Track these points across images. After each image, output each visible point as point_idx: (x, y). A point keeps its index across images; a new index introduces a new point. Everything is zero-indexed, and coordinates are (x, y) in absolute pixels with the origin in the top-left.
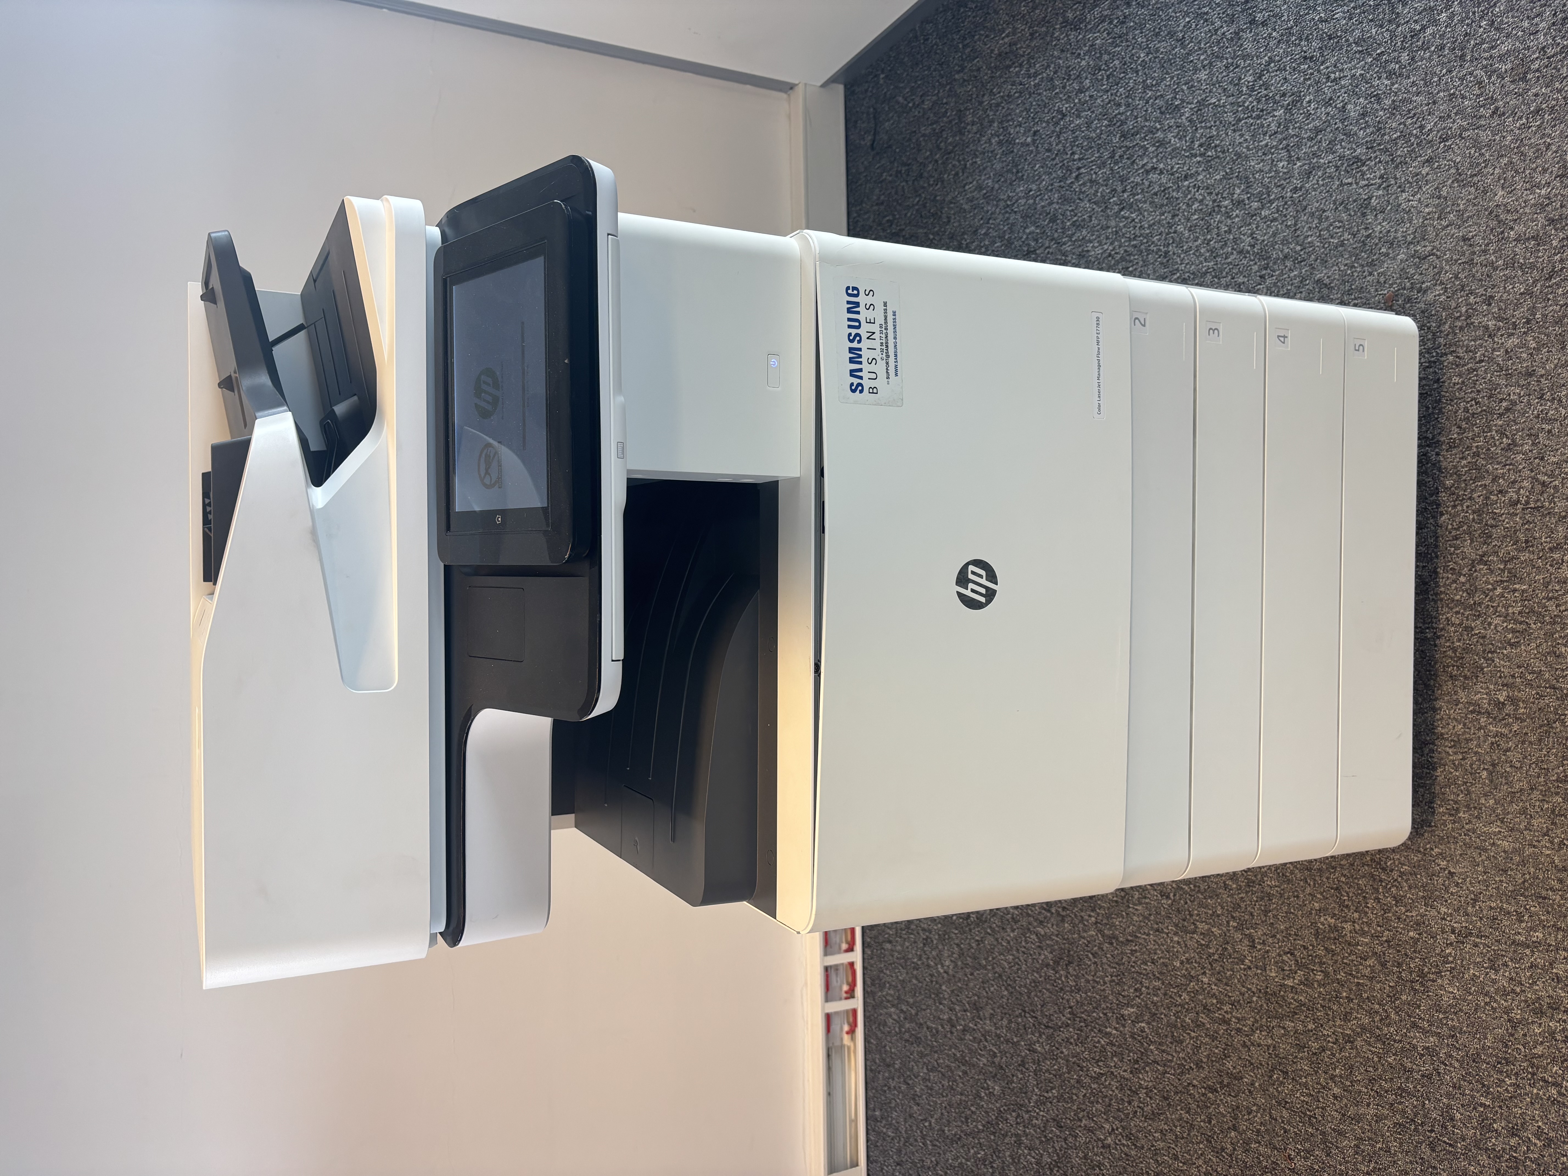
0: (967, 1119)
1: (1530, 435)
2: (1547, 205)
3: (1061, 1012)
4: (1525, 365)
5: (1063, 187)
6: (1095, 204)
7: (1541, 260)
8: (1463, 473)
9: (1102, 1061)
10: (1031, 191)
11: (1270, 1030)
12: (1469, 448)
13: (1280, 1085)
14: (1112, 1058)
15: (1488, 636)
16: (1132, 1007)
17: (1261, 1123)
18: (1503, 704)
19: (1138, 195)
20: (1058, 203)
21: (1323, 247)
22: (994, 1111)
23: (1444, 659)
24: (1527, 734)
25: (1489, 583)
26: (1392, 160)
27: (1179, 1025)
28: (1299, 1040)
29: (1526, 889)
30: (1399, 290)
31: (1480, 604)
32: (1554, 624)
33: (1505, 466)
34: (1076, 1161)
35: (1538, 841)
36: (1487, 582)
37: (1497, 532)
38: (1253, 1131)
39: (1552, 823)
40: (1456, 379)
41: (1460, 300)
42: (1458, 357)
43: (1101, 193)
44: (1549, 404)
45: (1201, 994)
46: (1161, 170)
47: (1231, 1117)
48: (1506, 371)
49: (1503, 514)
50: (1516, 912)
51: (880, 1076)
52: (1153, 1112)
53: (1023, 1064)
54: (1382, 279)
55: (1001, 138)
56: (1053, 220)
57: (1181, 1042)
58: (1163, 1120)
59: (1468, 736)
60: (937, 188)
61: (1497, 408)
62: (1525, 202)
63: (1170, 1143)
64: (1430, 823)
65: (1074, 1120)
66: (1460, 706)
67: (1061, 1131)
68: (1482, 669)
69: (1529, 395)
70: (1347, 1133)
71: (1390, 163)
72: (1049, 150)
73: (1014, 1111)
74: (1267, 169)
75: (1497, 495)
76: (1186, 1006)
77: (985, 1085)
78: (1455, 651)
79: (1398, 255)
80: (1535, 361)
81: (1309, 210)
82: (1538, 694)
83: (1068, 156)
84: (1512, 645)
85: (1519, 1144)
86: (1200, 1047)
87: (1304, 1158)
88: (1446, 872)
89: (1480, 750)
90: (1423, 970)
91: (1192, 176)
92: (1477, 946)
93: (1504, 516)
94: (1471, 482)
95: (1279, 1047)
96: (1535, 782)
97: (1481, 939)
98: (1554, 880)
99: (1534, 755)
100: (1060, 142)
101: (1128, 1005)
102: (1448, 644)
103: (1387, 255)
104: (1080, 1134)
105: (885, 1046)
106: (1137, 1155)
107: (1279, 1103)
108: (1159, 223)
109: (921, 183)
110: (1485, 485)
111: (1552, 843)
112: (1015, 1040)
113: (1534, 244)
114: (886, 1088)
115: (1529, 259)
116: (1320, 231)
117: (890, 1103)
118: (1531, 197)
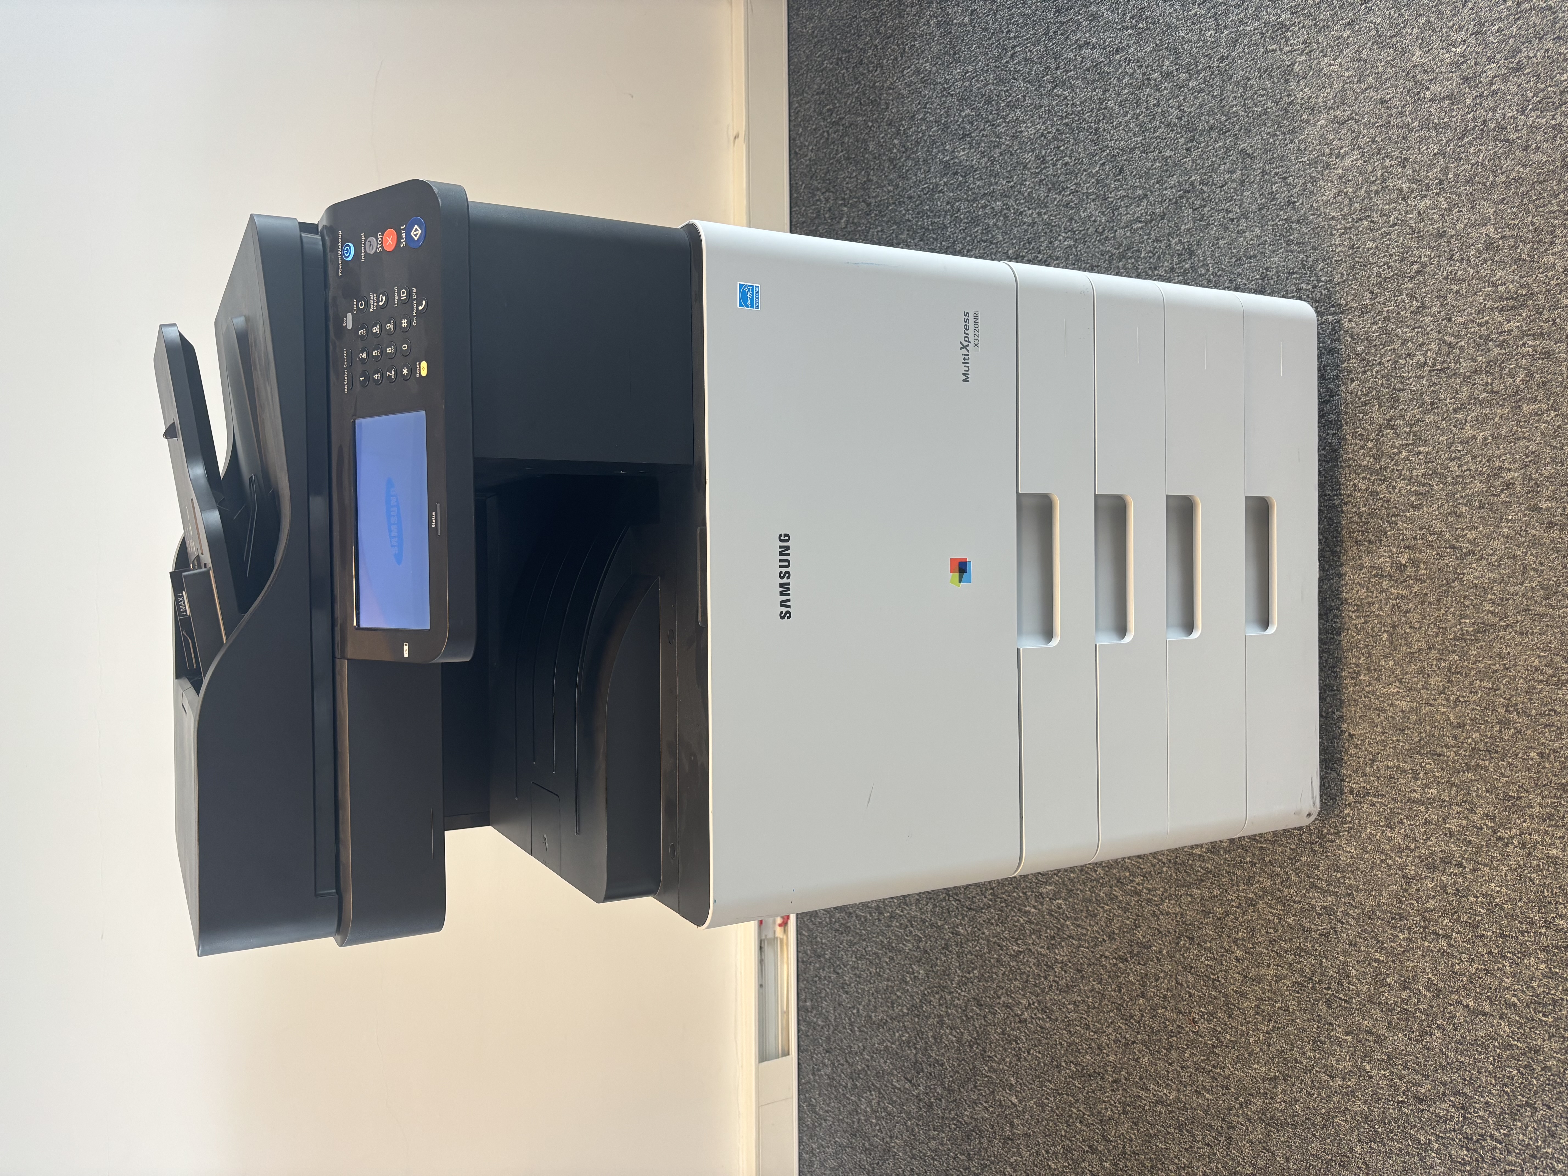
0: (893, 1003)
1: (1438, 297)
2: (1463, 63)
3: (983, 894)
4: (1436, 226)
5: (999, 67)
6: (1029, 83)
7: (1455, 119)
8: (1374, 338)
9: (1021, 939)
10: (967, 72)
11: (1178, 898)
12: (1380, 313)
13: (1185, 951)
14: (1031, 936)
15: (1392, 500)
16: (1050, 884)
17: (1168, 989)
18: (1405, 566)
19: (1071, 71)
20: (993, 84)
21: (1247, 116)
22: (918, 994)
23: (1350, 525)
24: (1427, 594)
25: (1395, 447)
26: (1315, 25)
27: (1094, 899)
28: (1205, 907)
29: (1422, 747)
30: (1319, 156)
31: (1386, 468)
32: (1456, 484)
33: (1414, 329)
34: (994, 1037)
35: (1435, 700)
36: (1393, 447)
37: (1405, 396)
38: (1160, 997)
39: (1449, 681)
40: (1370, 244)
41: (1376, 164)
42: (1372, 222)
43: (1035, 71)
44: (1458, 264)
45: (1115, 868)
46: (1093, 44)
47: (1140, 984)
48: (1418, 233)
49: (1411, 377)
50: (1412, 770)
51: (812, 968)
52: (1067, 984)
53: (946, 947)
54: (1302, 147)
55: (940, 19)
56: (988, 102)
57: (1096, 916)
58: (1076, 992)
59: (1370, 600)
60: (876, 74)
61: (1408, 271)
62: (1441, 61)
63: (1082, 1014)
64: (1333, 688)
65: (994, 997)
66: (1364, 570)
67: (980, 1010)
68: (1386, 533)
69: (1440, 256)
70: (1248, 994)
71: (1313, 27)
72: (985, 30)
73: (937, 993)
74: (1195, 38)
75: (1405, 358)
76: (1101, 881)
77: (911, 970)
78: (1360, 517)
79: (1319, 121)
80: (1446, 222)
81: (1234, 79)
82: (1438, 554)
83: (1004, 35)
84: (1414, 507)
85: (1410, 996)
86: (1113, 919)
87: (1207, 1021)
88: (1347, 734)
89: (1381, 613)
90: (1322, 831)
91: (1123, 49)
92: (1374, 805)
93: (1411, 380)
94: (1381, 347)
95: (1186, 914)
96: (1433, 641)
97: (1378, 798)
98: (1449, 737)
99: (1432, 615)
100: (996, 20)
101: (1046, 883)
102: (1354, 510)
103: (1308, 121)
104: (999, 1011)
105: (816, 937)
106: (1050, 1027)
107: (1185, 968)
108: (1090, 99)
109: (861, 69)
110: (1394, 349)
111: (1448, 700)
112: (939, 924)
113: (1449, 104)
114: (817, 979)
115: (1443, 119)
116: (1245, 100)
117: (820, 993)
118: (1447, 55)
